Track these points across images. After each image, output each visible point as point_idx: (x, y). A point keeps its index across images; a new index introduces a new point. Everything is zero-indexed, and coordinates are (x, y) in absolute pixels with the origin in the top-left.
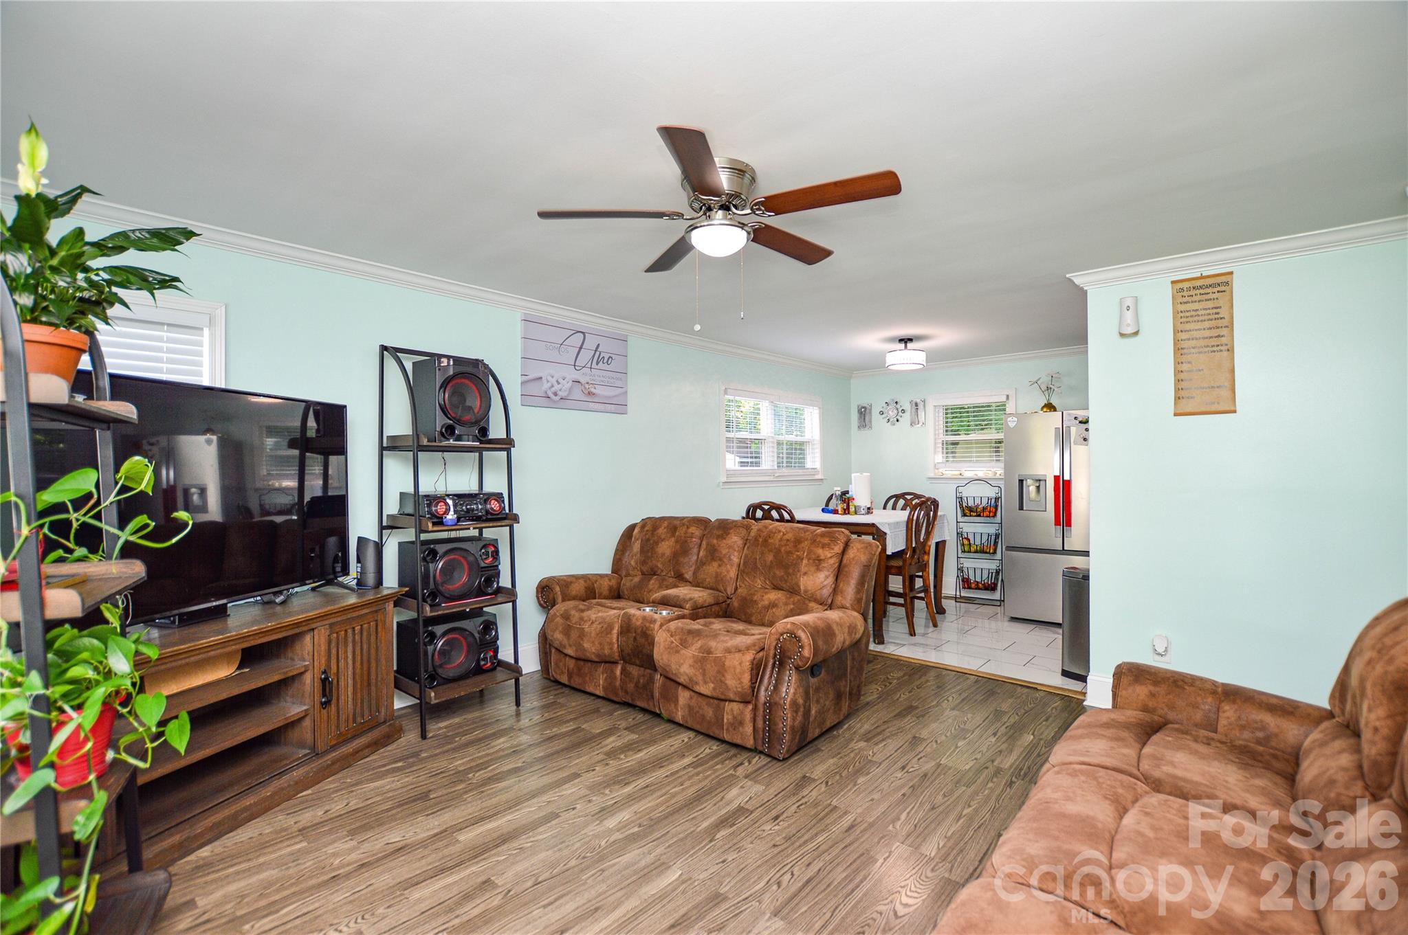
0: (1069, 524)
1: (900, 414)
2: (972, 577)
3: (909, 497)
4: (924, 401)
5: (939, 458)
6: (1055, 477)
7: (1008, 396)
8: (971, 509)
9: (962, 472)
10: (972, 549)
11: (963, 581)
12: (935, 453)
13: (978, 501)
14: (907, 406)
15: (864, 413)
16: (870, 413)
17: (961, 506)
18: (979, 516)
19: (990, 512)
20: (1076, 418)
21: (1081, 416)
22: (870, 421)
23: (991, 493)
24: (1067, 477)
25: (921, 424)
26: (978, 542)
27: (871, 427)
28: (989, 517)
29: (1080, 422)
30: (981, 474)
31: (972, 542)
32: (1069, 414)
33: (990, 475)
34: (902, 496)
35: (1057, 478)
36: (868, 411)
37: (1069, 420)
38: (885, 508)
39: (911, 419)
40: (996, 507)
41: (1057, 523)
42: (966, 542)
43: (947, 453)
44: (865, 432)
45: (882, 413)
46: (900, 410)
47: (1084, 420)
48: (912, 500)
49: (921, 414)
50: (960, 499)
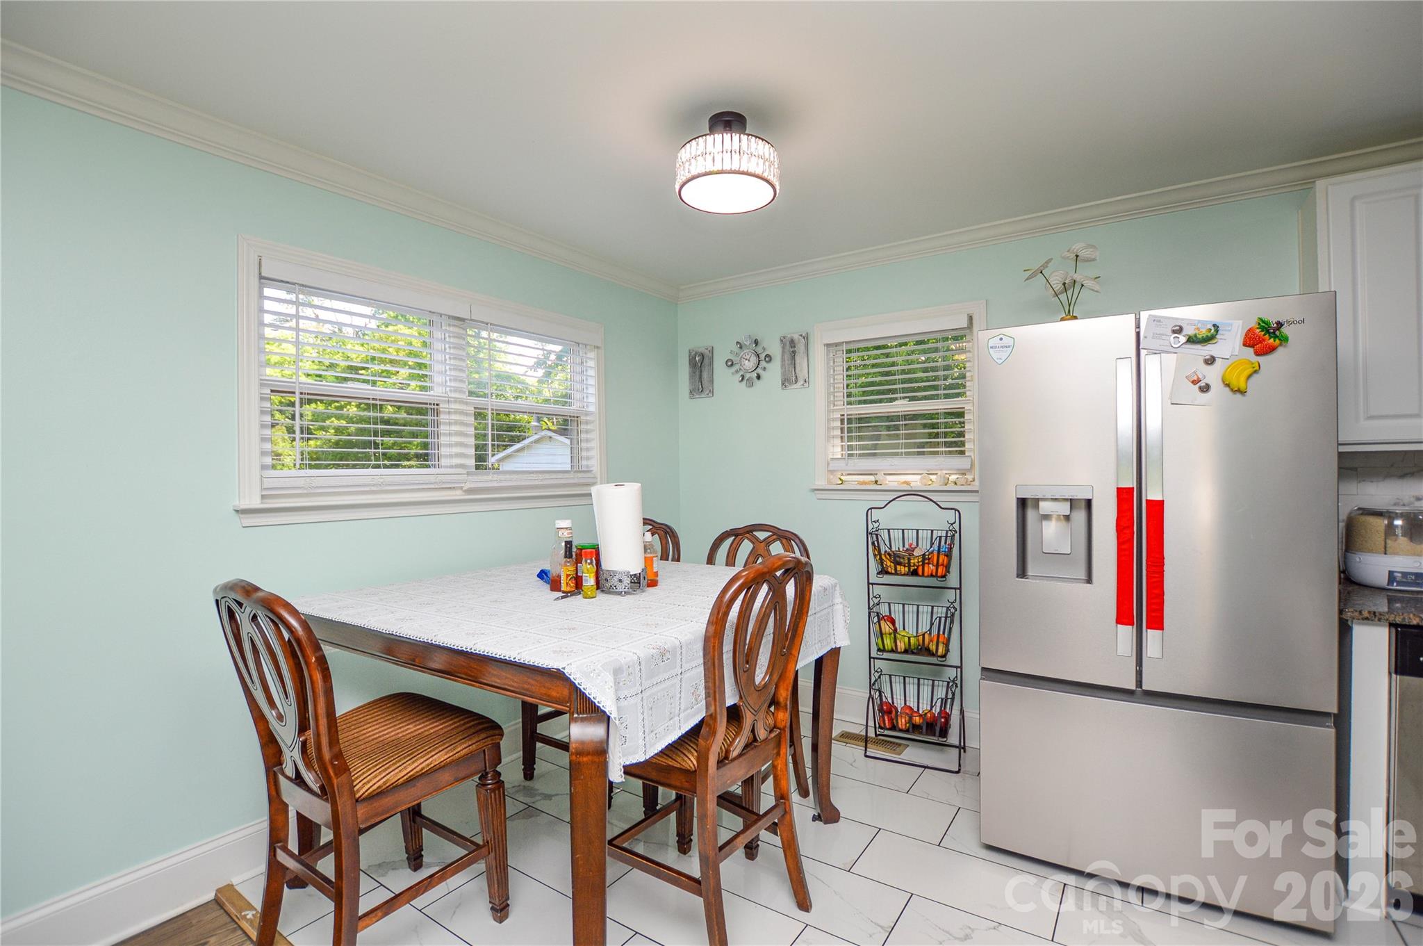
0: (1157, 622)
1: (763, 364)
2: (899, 704)
3: (762, 535)
4: (806, 337)
5: (837, 450)
6: (1120, 491)
7: (971, 318)
8: (896, 558)
9: (880, 477)
10: (901, 646)
11: (881, 710)
12: (829, 438)
13: (910, 537)
14: (775, 349)
15: (700, 364)
16: (711, 363)
17: (877, 547)
18: (915, 573)
19: (937, 566)
20: (1179, 330)
21: (1191, 322)
22: (711, 381)
23: (940, 521)
24: (1152, 494)
25: (801, 382)
26: (911, 630)
27: (712, 392)
28: (936, 576)
29: (1192, 340)
30: (916, 482)
31: (899, 625)
32: (1157, 320)
33: (935, 482)
34: (747, 532)
35: (1124, 496)
36: (706, 361)
37: (1157, 336)
38: (711, 560)
39: (783, 374)
40: (949, 555)
41: (1123, 617)
42: (886, 627)
43: (850, 438)
44: (703, 402)
45: (730, 364)
46: (762, 357)
47: (1203, 333)
48: (768, 542)
49: (801, 360)
50: (873, 537)
